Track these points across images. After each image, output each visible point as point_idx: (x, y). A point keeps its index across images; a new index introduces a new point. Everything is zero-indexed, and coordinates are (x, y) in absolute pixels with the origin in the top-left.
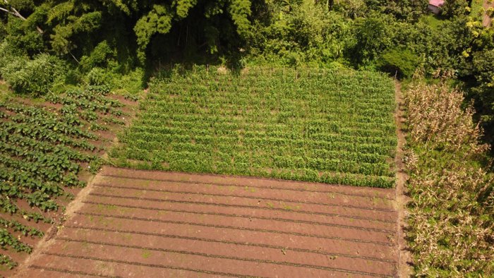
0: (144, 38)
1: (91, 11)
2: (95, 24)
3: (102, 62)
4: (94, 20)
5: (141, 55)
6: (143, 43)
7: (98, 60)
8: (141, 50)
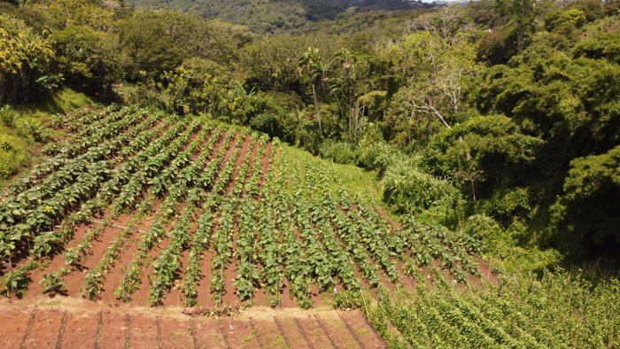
0: (579, 181)
1: (534, 134)
2: (526, 154)
3: (504, 215)
4: (529, 147)
5: (558, 208)
6: (572, 188)
7: (500, 208)
8: (563, 202)
